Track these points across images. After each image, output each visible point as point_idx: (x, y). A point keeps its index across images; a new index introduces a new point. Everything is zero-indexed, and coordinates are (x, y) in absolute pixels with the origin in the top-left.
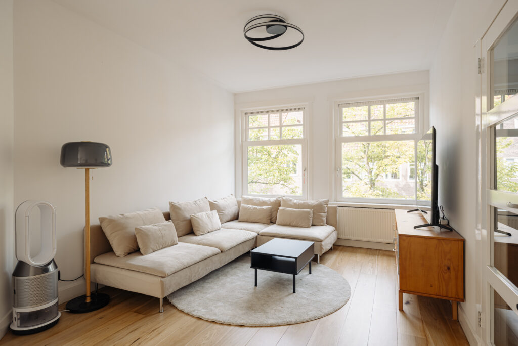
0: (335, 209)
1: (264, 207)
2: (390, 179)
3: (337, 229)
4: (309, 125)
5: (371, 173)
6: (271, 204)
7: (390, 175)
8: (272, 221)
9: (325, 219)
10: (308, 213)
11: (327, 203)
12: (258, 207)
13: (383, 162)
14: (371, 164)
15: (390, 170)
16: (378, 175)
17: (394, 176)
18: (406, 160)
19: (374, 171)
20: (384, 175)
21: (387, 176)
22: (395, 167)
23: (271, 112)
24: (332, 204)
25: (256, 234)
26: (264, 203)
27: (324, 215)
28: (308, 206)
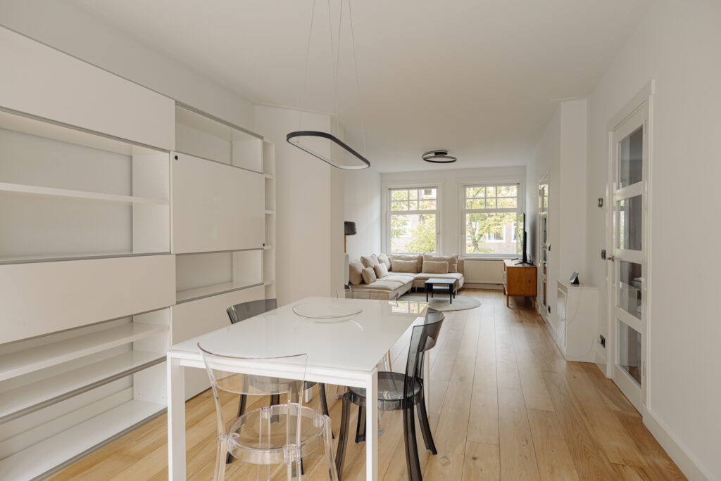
0: (462, 261)
1: (412, 261)
2: (493, 241)
3: (464, 276)
4: (441, 200)
5: (474, 233)
6: (416, 259)
7: (492, 235)
8: (419, 271)
9: (456, 268)
10: (446, 264)
11: (457, 257)
12: (408, 262)
13: (487, 221)
14: (473, 223)
15: (494, 230)
16: (481, 235)
17: (498, 236)
18: (510, 220)
19: (477, 233)
20: (487, 235)
21: (489, 237)
22: (499, 227)
23: (411, 188)
24: (460, 258)
25: (413, 278)
26: (410, 259)
27: (456, 265)
28: (444, 260)
